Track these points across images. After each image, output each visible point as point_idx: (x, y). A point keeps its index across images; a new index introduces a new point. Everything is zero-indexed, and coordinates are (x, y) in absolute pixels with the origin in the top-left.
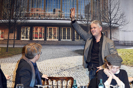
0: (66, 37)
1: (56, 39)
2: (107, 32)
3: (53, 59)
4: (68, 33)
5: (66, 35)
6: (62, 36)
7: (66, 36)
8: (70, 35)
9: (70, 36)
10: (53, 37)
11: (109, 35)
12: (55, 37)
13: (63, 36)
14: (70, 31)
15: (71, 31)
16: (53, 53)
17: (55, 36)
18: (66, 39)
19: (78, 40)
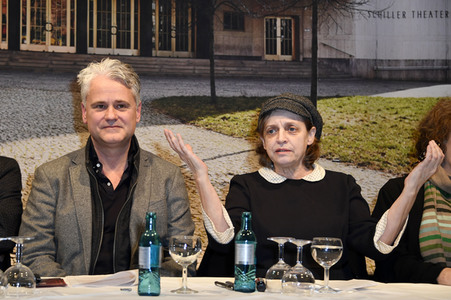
0: (114, 38)
1: (65, 44)
2: (296, 18)
3: (50, 139)
4: (123, 20)
5: (110, 27)
6: (91, 32)
7: (114, 30)
8: (129, 28)
9: (129, 34)
10: (48, 35)
11: (308, 31)
12: (59, 38)
13: (98, 32)
14: (129, 11)
15: (136, 11)
16: (50, 110)
17: (59, 32)
18: (110, 46)
19: (166, 53)
